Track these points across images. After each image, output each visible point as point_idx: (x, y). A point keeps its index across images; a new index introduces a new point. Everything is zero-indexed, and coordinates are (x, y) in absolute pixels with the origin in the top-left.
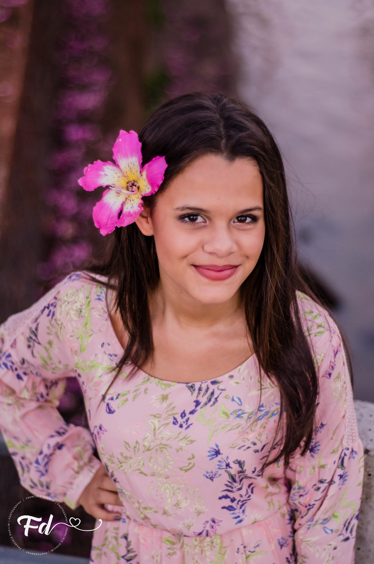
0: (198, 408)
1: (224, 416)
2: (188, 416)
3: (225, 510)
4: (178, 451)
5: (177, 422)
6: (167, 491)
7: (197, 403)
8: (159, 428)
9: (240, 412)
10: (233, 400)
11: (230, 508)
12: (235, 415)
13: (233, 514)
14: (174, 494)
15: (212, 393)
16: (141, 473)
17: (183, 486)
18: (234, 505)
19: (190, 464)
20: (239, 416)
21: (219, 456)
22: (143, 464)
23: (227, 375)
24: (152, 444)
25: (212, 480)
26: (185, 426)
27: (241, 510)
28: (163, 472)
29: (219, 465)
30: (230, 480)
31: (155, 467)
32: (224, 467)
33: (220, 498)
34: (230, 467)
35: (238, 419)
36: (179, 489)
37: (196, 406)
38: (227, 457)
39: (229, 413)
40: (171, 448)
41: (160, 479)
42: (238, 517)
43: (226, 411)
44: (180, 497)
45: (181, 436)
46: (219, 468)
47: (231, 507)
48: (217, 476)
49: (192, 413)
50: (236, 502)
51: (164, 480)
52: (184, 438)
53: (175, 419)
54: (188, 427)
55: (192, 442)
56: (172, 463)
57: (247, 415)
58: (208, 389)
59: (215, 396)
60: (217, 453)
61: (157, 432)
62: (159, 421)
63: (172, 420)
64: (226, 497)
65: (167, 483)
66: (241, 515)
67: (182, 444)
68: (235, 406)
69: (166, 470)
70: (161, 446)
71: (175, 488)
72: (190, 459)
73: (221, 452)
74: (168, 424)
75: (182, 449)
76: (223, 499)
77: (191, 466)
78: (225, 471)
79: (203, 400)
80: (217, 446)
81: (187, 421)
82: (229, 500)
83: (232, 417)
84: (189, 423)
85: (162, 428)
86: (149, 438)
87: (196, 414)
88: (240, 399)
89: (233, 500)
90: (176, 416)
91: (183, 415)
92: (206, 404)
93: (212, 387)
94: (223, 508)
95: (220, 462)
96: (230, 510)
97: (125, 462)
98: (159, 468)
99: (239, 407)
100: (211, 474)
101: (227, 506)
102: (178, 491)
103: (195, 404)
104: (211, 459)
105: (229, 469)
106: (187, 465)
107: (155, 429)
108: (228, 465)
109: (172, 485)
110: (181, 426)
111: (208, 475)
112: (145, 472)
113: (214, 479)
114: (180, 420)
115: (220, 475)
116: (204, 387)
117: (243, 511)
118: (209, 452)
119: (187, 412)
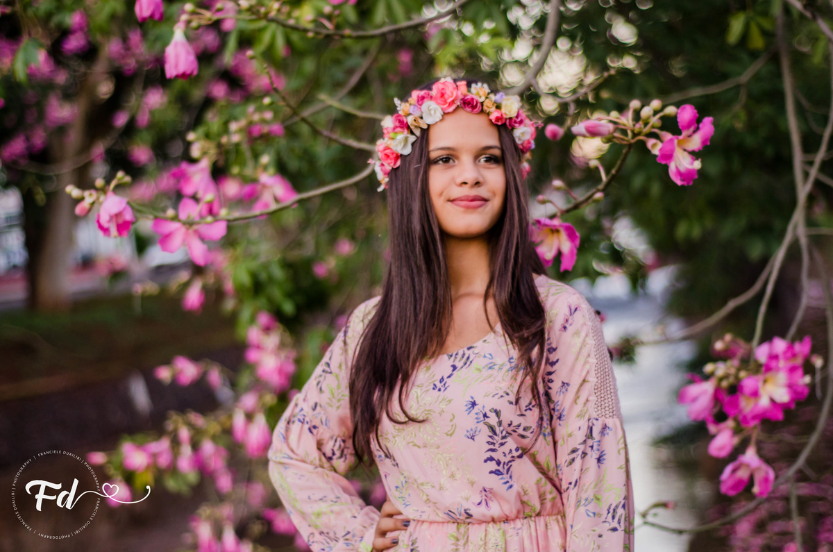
0: (455, 372)
1: (477, 372)
2: (445, 380)
3: (493, 475)
4: (441, 415)
5: (436, 387)
6: (441, 462)
7: (454, 368)
8: (421, 395)
9: (492, 365)
10: (485, 356)
11: (497, 472)
12: (487, 368)
13: (502, 479)
14: (447, 465)
15: (468, 358)
16: (415, 445)
17: (452, 455)
18: (500, 468)
19: (452, 426)
20: (490, 368)
21: (476, 407)
22: (415, 435)
23: (481, 341)
24: (418, 411)
25: (473, 439)
26: (442, 389)
27: (508, 476)
28: (432, 441)
29: (477, 418)
30: (491, 434)
31: (425, 436)
32: (482, 419)
33: (485, 461)
34: (488, 417)
35: (490, 371)
36: (450, 459)
37: (453, 371)
38: (484, 407)
39: (481, 368)
40: (434, 412)
41: (432, 450)
42: (508, 482)
43: (479, 367)
44: (453, 469)
45: (440, 399)
46: (478, 422)
47: (499, 471)
48: (477, 433)
49: (449, 377)
50: (501, 465)
51: (436, 451)
52: (443, 400)
53: (435, 385)
54: (446, 389)
55: (450, 401)
56: (438, 429)
57: (498, 366)
58: (464, 354)
59: (471, 359)
60: (474, 404)
61: (420, 399)
62: (421, 390)
63: (432, 386)
64: (491, 459)
65: (439, 453)
66: (510, 480)
67: (443, 406)
68: (487, 361)
69: (436, 439)
70: (426, 412)
71: (448, 458)
72: (451, 420)
73: (477, 403)
74: (428, 390)
75: (443, 412)
76: (488, 462)
77: (454, 427)
78: (484, 423)
79: (459, 364)
80: (472, 398)
81: (444, 385)
82: (494, 462)
83: (484, 370)
84: (446, 385)
85: (423, 395)
86: (414, 406)
87: (452, 377)
88: (491, 355)
89: (498, 463)
90: (435, 383)
91: (442, 380)
92: (462, 367)
93: (467, 353)
94: (491, 472)
95: (477, 414)
96: (498, 475)
97: (398, 435)
98: (429, 438)
99: (491, 361)
100: (472, 432)
101: (494, 470)
102: (450, 461)
103: (452, 369)
104: (469, 413)
105: (487, 420)
106: (450, 428)
107: (417, 397)
108: (485, 416)
109: (444, 455)
110: (440, 390)
111: (468, 434)
112: (418, 444)
113: (475, 438)
114: (439, 385)
115: (480, 431)
116: (461, 353)
117: (511, 477)
118: (466, 406)
119: (445, 378)
